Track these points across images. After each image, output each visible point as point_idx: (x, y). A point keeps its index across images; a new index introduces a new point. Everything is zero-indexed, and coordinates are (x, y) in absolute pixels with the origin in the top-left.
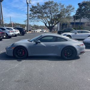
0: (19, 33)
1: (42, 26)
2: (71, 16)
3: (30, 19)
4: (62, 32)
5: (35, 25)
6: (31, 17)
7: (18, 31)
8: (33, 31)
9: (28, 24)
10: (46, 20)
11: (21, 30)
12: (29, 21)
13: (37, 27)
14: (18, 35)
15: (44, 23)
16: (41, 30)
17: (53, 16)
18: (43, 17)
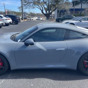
0: (10, 22)
1: (39, 14)
2: (70, 2)
3: (25, 5)
4: (61, 19)
5: (31, 13)
6: (26, 4)
7: (9, 19)
8: (29, 19)
9: (22, 11)
10: (43, 6)
11: (13, 18)
12: (24, 7)
13: (33, 15)
14: (10, 23)
15: (41, 10)
16: (37, 18)
17: (50, 2)
18: (39, 3)
